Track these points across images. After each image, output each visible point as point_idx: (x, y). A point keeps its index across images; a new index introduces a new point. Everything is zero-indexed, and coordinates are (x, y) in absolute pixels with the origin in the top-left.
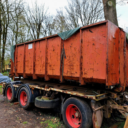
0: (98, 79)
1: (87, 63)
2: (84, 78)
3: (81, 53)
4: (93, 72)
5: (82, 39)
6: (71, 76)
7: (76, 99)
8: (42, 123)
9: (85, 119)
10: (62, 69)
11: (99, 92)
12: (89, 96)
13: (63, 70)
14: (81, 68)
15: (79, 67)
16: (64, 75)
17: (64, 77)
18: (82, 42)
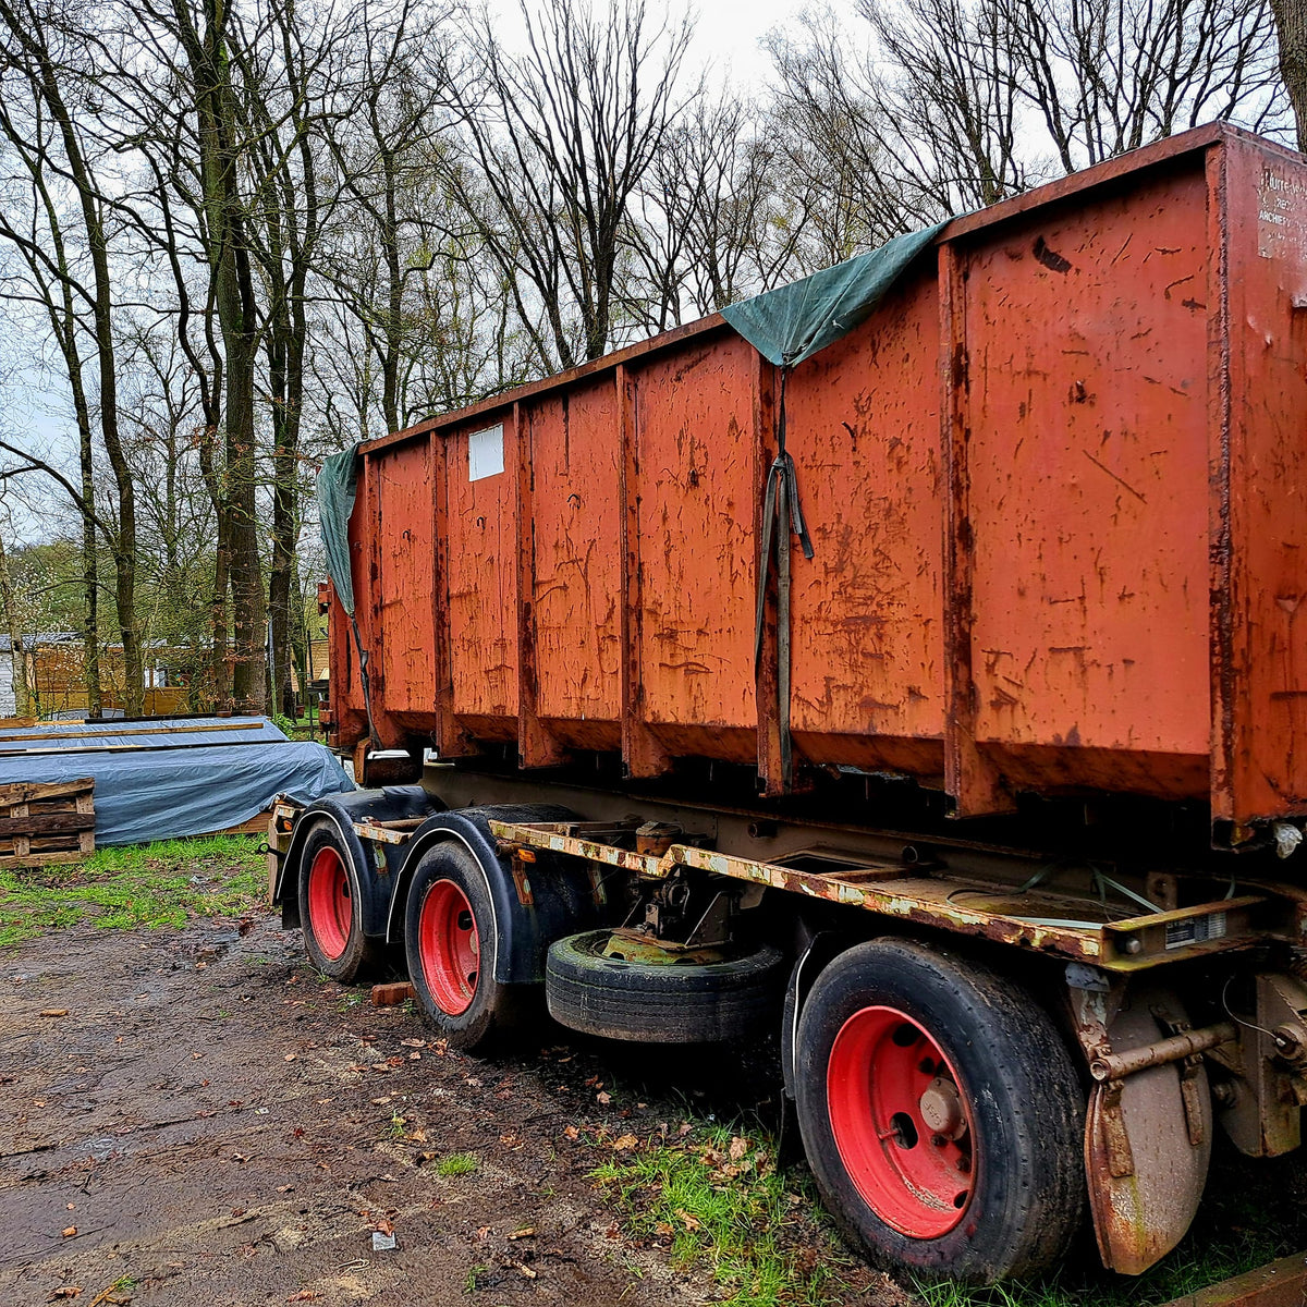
0: (1127, 753)
1: (1021, 593)
2: (990, 751)
3: (959, 489)
4: (1083, 685)
5: (961, 351)
6: (860, 727)
7: (921, 957)
8: (608, 1172)
9: (1009, 1150)
10: (775, 659)
11: (1170, 890)
12: (1042, 930)
13: (784, 676)
14: (961, 651)
15: (938, 635)
16: (797, 717)
17: (795, 741)
18: (960, 374)
